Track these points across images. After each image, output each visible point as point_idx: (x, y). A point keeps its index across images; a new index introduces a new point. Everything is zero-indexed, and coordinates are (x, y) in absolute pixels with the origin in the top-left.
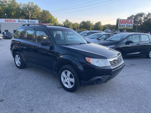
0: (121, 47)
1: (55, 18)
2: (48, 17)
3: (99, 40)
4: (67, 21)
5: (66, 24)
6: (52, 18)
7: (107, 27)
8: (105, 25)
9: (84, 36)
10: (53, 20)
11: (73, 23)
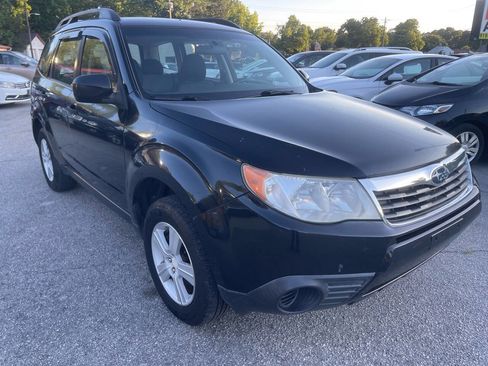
0: (480, 111)
1: (252, 13)
2: (227, 10)
3: (389, 82)
4: (293, 22)
5: (290, 33)
6: (239, 12)
7: (438, 37)
8: (434, 32)
9: (336, 68)
10: (243, 20)
11: (314, 29)
